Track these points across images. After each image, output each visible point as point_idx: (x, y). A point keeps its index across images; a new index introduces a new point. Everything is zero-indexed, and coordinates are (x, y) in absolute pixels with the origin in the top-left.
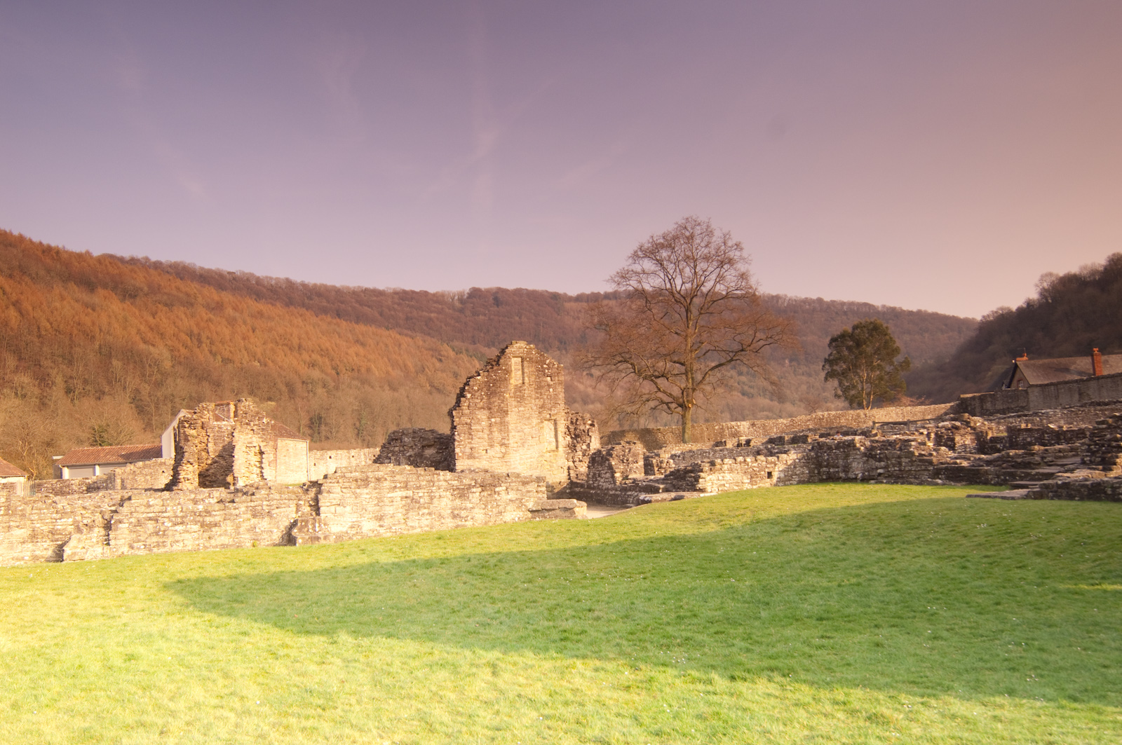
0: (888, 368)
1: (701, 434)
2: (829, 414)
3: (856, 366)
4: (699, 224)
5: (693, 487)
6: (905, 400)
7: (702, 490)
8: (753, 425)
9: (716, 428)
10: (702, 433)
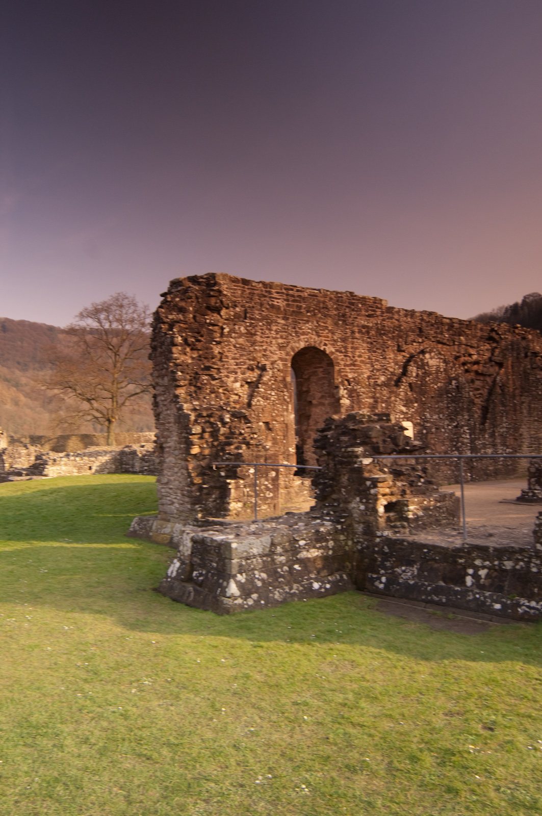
1: (124, 439)
4: (127, 298)
5: (41, 474)
7: (46, 475)
9: (135, 436)
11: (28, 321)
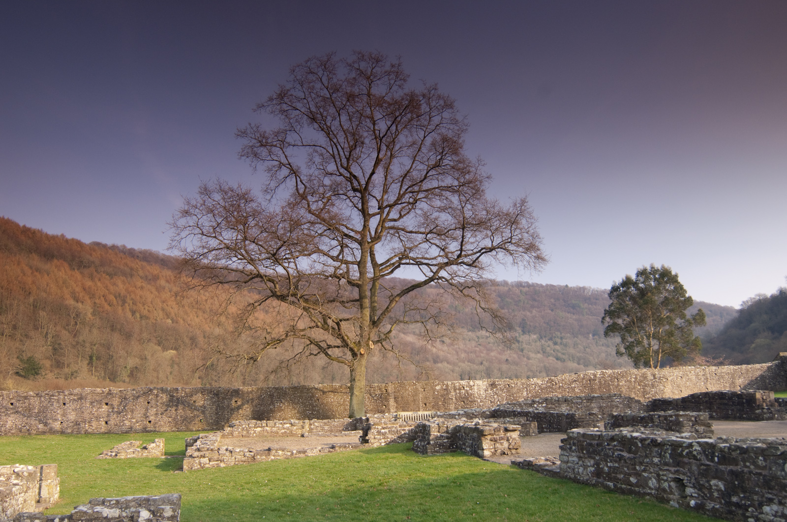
0: (678, 321)
1: (413, 396)
2: (603, 373)
3: (641, 320)
6: (700, 359)
8: (493, 385)
9: (438, 388)
10: (416, 393)
11: (399, 278)
